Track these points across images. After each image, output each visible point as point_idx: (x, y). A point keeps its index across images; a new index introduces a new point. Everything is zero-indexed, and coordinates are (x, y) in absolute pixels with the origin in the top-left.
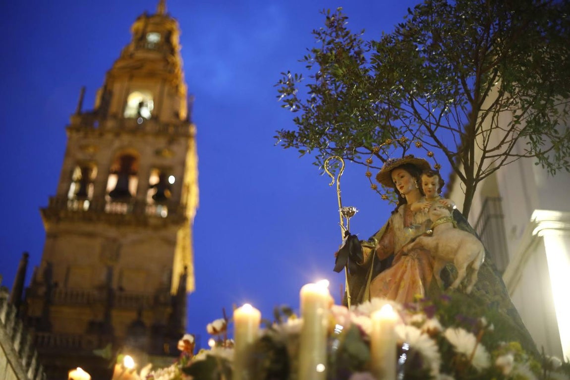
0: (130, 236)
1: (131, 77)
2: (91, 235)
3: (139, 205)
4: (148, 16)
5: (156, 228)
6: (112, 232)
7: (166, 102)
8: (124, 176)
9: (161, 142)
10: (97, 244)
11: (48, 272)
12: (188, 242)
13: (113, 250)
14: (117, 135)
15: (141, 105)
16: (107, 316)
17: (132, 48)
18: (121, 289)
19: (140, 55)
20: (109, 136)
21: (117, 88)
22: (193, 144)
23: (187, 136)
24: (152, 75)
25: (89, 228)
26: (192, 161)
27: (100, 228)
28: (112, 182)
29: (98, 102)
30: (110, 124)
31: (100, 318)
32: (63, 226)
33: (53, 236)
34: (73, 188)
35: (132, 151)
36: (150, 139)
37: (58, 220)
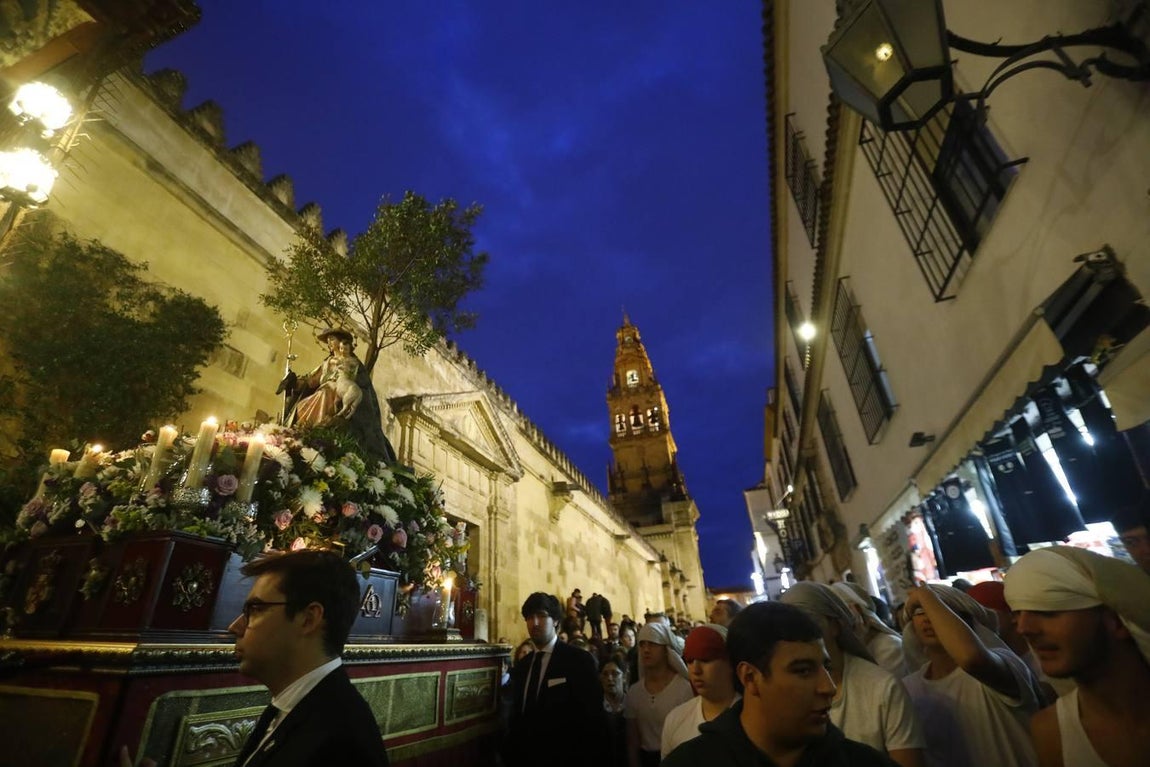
0: (647, 443)
1: (625, 364)
2: (631, 446)
3: (647, 428)
4: (623, 328)
5: (656, 437)
6: (639, 443)
7: (644, 373)
8: (636, 415)
9: (648, 396)
10: (635, 449)
11: (619, 467)
12: (671, 437)
13: (642, 451)
14: (628, 398)
15: (632, 376)
16: (648, 481)
17: (620, 349)
18: (650, 467)
19: (625, 352)
20: (625, 399)
21: (620, 371)
22: (662, 394)
23: (658, 390)
24: (633, 361)
25: (628, 443)
26: (663, 400)
27: (633, 442)
28: (632, 419)
29: (614, 382)
30: (624, 393)
31: (645, 482)
32: (618, 445)
33: (617, 450)
34: (618, 427)
35: (636, 403)
36: (643, 396)
37: (616, 443)
